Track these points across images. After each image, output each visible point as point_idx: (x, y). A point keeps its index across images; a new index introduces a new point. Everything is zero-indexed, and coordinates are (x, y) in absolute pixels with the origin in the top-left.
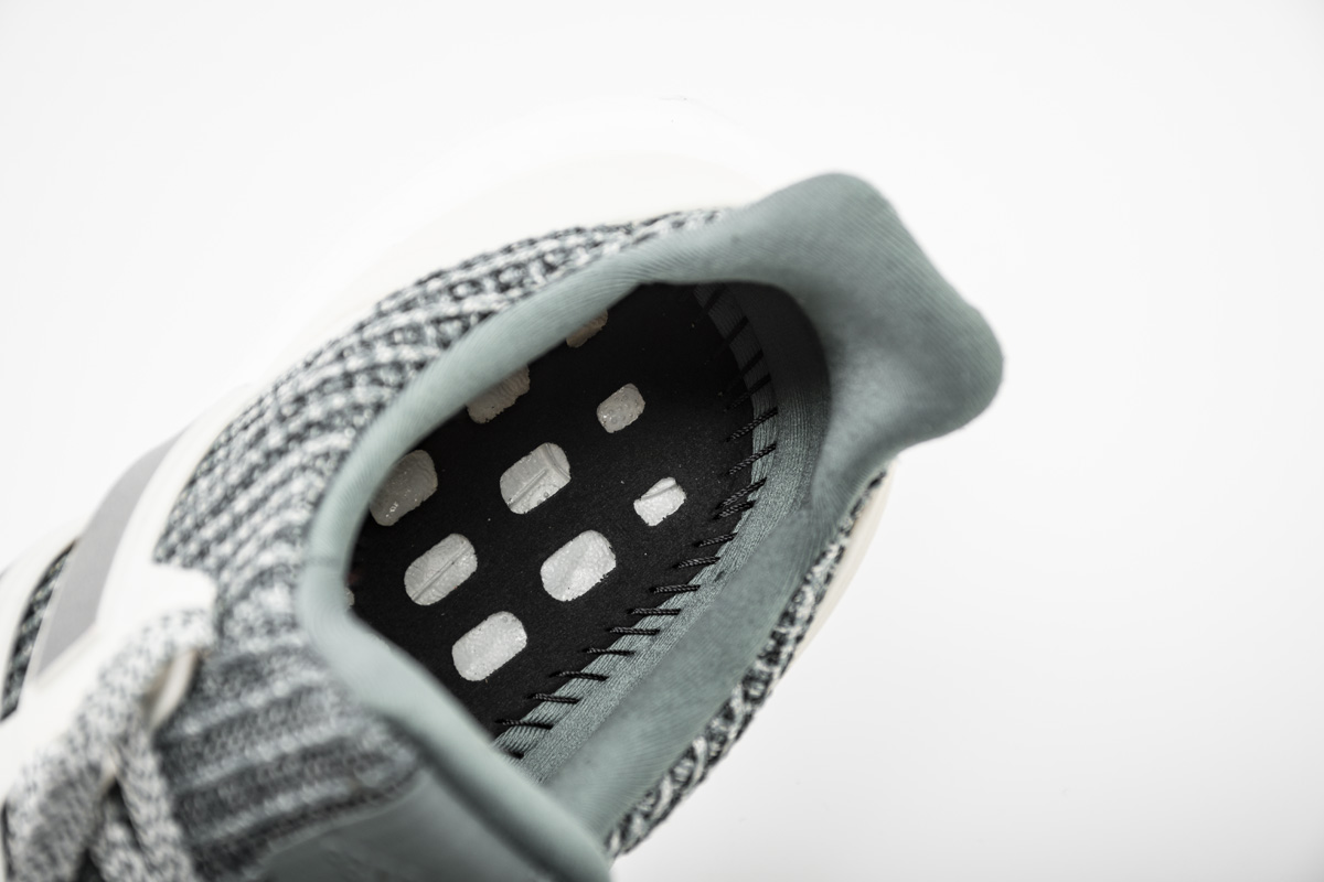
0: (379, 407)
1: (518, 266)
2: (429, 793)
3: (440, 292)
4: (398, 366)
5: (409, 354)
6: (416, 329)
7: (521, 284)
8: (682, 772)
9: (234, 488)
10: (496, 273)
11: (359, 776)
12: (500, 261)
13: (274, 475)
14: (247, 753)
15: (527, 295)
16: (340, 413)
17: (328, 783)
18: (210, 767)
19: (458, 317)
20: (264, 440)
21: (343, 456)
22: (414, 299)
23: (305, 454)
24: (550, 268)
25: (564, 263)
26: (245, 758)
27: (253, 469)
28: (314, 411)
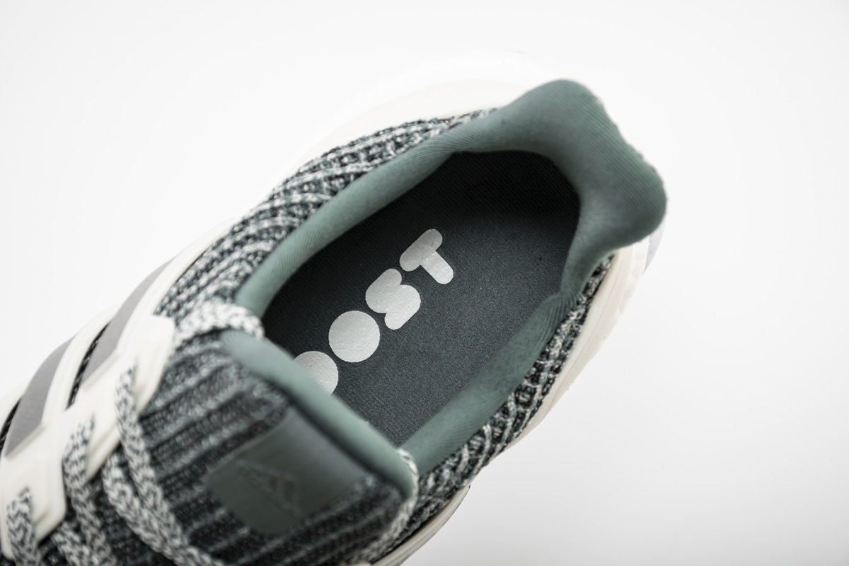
0: (291, 229)
1: (380, 145)
2: (294, 422)
3: (334, 160)
4: (304, 205)
5: (311, 198)
6: (317, 183)
7: (381, 156)
8: (476, 443)
9: (202, 271)
10: (368, 149)
11: (252, 415)
12: (370, 142)
13: (224, 264)
14: (189, 413)
15: (384, 162)
16: (267, 230)
17: (236, 424)
18: (171, 425)
19: (342, 176)
20: (223, 244)
21: (265, 255)
22: (318, 165)
23: (243, 252)
24: (398, 145)
25: (407, 143)
26: (189, 417)
27: (213, 261)
28: (252, 229)
